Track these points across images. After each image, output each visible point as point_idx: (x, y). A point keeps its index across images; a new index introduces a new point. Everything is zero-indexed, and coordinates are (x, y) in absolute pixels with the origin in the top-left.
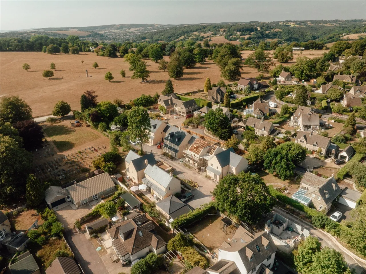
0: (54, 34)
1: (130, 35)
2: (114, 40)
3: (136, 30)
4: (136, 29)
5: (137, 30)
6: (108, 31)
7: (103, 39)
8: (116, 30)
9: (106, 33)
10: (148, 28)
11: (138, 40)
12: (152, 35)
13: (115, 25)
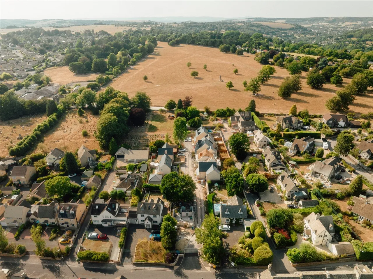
0: (258, 25)
1: (339, 31)
2: (318, 35)
3: (350, 25)
4: (352, 23)
5: (353, 25)
6: (316, 24)
7: (305, 33)
8: (326, 24)
9: (314, 26)
10: (369, 22)
11: (342, 38)
12: (363, 33)
13: (327, 18)
